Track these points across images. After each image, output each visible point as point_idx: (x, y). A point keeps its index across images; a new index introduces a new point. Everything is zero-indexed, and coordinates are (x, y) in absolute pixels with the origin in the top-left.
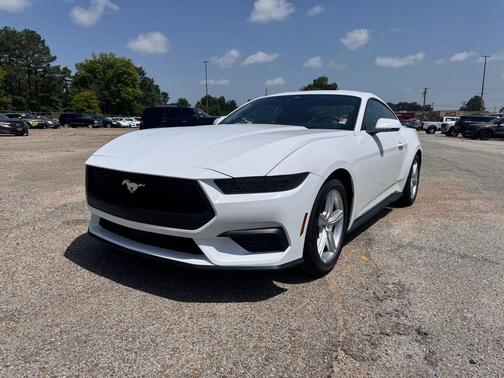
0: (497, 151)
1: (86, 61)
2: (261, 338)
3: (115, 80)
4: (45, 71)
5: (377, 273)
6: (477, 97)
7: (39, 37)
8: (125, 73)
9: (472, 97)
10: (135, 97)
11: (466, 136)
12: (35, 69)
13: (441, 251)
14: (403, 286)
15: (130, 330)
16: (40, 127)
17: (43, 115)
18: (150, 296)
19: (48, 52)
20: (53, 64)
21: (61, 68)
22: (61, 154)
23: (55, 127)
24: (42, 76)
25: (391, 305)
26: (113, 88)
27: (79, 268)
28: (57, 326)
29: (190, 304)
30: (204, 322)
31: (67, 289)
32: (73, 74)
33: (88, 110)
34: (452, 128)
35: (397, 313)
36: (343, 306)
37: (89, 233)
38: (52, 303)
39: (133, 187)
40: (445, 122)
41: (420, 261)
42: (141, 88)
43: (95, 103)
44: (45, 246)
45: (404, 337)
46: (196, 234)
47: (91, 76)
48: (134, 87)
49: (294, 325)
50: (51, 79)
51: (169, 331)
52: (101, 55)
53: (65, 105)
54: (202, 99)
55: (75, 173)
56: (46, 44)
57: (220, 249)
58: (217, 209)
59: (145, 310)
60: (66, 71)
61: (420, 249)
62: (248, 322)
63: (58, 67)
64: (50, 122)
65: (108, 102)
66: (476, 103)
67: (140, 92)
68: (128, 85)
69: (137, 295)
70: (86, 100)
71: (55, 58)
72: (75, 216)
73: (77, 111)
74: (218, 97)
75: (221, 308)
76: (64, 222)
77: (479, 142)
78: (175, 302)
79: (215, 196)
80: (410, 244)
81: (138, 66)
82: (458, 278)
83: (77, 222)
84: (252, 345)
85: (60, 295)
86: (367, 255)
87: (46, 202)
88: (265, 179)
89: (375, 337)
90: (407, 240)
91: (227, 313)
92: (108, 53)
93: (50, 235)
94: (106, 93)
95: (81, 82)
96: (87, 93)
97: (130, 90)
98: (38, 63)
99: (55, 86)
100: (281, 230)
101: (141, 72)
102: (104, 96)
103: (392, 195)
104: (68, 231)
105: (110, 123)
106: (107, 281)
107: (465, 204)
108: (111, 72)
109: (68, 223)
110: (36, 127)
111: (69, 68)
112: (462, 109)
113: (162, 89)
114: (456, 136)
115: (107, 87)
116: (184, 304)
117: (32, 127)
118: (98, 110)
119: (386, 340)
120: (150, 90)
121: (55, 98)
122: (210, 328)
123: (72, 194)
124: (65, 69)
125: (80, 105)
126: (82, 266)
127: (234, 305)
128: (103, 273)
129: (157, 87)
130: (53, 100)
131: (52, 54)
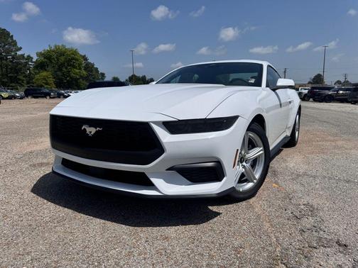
0: (339, 110)
1: (44, 50)
2: (211, 257)
3: (66, 64)
4: (13, 58)
5: (288, 197)
6: (319, 74)
7: (8, 34)
8: (73, 59)
9: (316, 74)
10: (81, 76)
11: (315, 100)
12: (6, 56)
13: (330, 178)
14: (312, 206)
15: (95, 255)
16: (10, 98)
17: (12, 89)
18: (109, 224)
19: (16, 44)
20: (19, 53)
21: (26, 56)
22: (26, 116)
23: (22, 98)
24: (11, 62)
25: (308, 222)
26: (64, 69)
27: (45, 201)
28: (28, 254)
29: (144, 229)
30: (159, 244)
31: (36, 220)
32: (34, 60)
33: (46, 86)
34: (306, 95)
35: (316, 228)
36: (271, 225)
37: (53, 172)
38: (23, 233)
39: (91, 131)
40: (300, 91)
41: (317, 186)
42: (85, 69)
43: (51, 80)
44: (16, 184)
45: (329, 249)
46: (148, 168)
47: (48, 61)
48: (80, 69)
49: (236, 244)
50: (18, 64)
51: (130, 254)
52: (56, 46)
53: (28, 83)
54: (130, 78)
55: (38, 129)
56: (14, 39)
57: (168, 181)
58: (166, 147)
59: (106, 235)
60: (29, 58)
61: (315, 177)
62: (196, 243)
63: (23, 55)
64: (17, 95)
65: (61, 80)
66: (318, 79)
67: (84, 73)
68: (76, 68)
69: (98, 222)
70: (45, 79)
71: (21, 48)
72: (40, 160)
73: (38, 86)
74: (141, 76)
75: (171, 231)
76: (31, 165)
77: (326, 104)
78: (131, 228)
79: (164, 136)
80: (305, 174)
81: (83, 54)
82: (351, 198)
83: (41, 165)
84: (204, 264)
85: (30, 225)
86: (276, 183)
87: (15, 150)
88: (205, 120)
89: (306, 250)
90: (302, 171)
91: (177, 235)
92: (60, 45)
93: (19, 176)
94: (59, 73)
95: (41, 66)
96: (44, 74)
97: (77, 71)
98: (8, 52)
99: (21, 68)
100: (219, 163)
101: (85, 58)
102: (57, 76)
103: (285, 138)
104: (34, 172)
105: (63, 94)
106: (70, 211)
107: (334, 144)
108: (62, 59)
109: (34, 166)
110: (7, 98)
111: (32, 56)
112: (309, 83)
113: (101, 71)
114: (308, 100)
115: (60, 69)
116: (139, 229)
117: (4, 98)
118: (54, 86)
119: (315, 253)
120: (92, 71)
121: (21, 77)
122: (165, 249)
123: (36, 144)
124: (29, 56)
125: (40, 82)
126: (47, 200)
127: (181, 228)
128: (66, 205)
129: (97, 69)
130: (20, 79)
131: (19, 45)
